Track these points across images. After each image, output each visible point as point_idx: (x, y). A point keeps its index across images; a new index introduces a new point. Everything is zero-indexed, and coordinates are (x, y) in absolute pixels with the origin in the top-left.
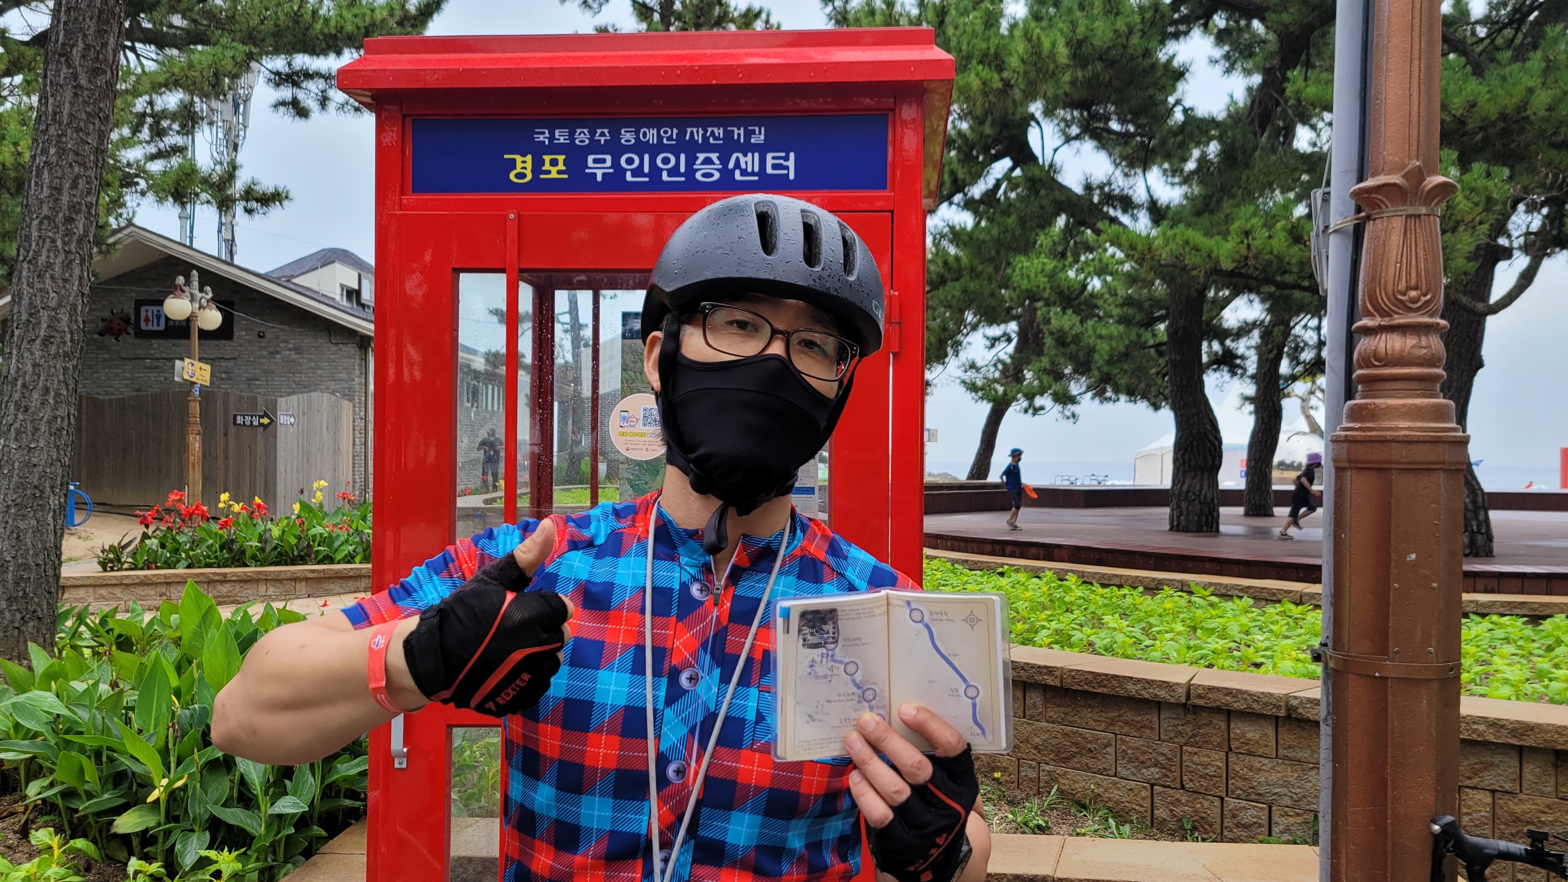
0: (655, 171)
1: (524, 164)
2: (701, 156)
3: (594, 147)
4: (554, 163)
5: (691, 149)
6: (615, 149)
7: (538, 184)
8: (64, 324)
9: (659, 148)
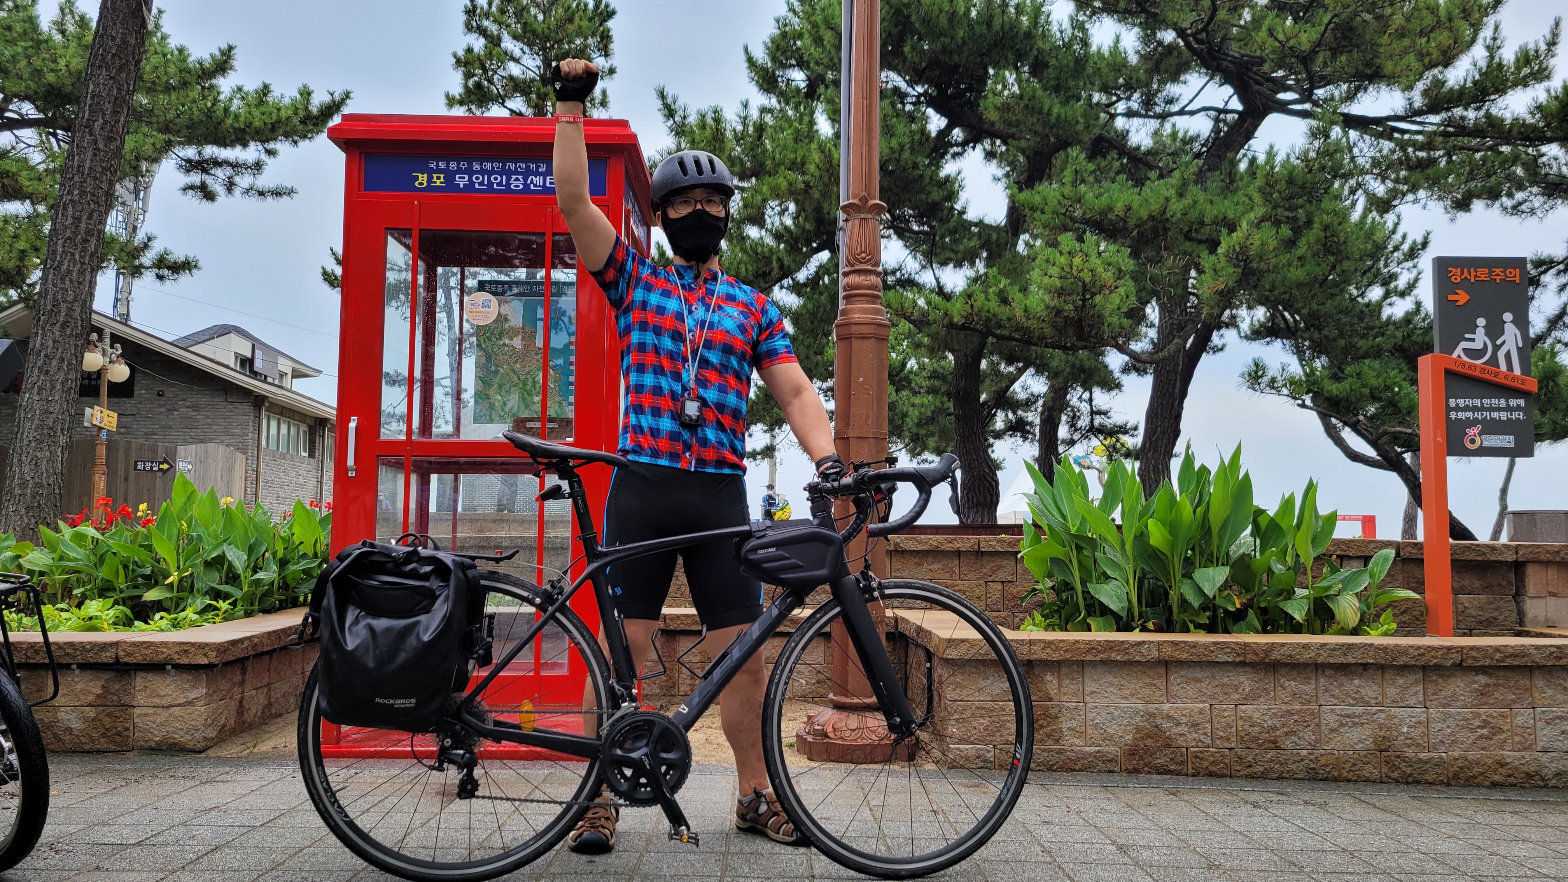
0: (490, 184)
1: (423, 178)
2: (514, 177)
3: (459, 171)
4: (438, 178)
5: (509, 174)
6: (470, 172)
7: (430, 188)
8: (77, 314)
9: (493, 172)
